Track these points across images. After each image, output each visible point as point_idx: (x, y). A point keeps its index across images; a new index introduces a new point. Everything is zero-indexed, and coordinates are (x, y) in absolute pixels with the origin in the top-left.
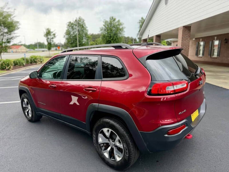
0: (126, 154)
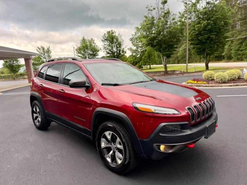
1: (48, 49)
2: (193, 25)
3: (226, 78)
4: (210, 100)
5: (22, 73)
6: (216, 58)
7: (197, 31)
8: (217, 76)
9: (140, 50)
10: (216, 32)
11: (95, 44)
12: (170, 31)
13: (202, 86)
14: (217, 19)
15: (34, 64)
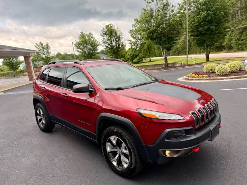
1: (47, 45)
2: (193, 16)
3: (227, 71)
4: (213, 102)
5: (22, 70)
6: (216, 48)
7: (197, 22)
8: (218, 69)
9: (139, 43)
10: (216, 22)
11: (94, 38)
12: (169, 23)
13: (203, 79)
14: (217, 9)
15: (33, 61)
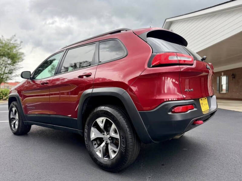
0: (123, 144)
